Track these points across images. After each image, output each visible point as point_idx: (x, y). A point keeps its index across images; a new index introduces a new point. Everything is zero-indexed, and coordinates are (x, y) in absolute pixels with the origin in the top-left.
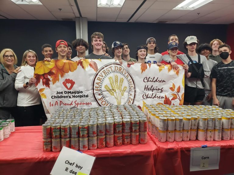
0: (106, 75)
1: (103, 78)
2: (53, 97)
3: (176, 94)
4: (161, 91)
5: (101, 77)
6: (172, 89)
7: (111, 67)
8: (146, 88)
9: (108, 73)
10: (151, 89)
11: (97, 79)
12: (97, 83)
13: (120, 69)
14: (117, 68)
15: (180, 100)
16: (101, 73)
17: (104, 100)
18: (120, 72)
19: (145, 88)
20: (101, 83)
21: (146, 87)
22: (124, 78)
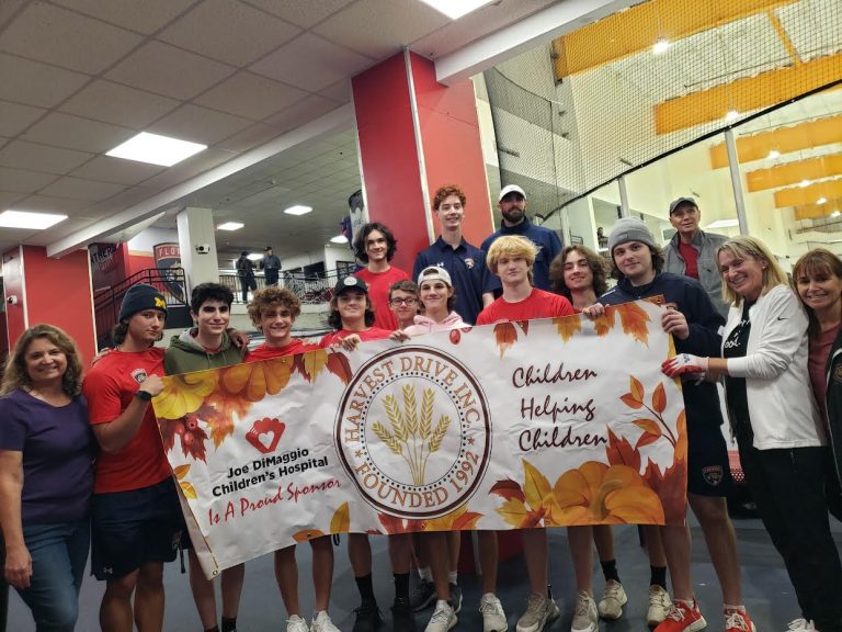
0: (375, 390)
1: (365, 400)
2: (218, 491)
3: (653, 417)
4: (586, 412)
5: (360, 400)
6: (631, 400)
7: (387, 364)
8: (529, 409)
9: (379, 385)
10: (548, 410)
11: (352, 406)
12: (350, 419)
13: (417, 364)
14: (406, 361)
15: (674, 444)
16: (360, 387)
17: (372, 471)
18: (420, 372)
19: (523, 409)
20: (363, 415)
21: (527, 404)
22: (434, 388)
